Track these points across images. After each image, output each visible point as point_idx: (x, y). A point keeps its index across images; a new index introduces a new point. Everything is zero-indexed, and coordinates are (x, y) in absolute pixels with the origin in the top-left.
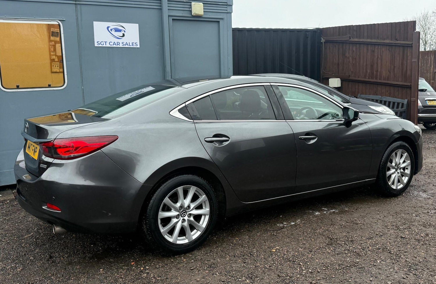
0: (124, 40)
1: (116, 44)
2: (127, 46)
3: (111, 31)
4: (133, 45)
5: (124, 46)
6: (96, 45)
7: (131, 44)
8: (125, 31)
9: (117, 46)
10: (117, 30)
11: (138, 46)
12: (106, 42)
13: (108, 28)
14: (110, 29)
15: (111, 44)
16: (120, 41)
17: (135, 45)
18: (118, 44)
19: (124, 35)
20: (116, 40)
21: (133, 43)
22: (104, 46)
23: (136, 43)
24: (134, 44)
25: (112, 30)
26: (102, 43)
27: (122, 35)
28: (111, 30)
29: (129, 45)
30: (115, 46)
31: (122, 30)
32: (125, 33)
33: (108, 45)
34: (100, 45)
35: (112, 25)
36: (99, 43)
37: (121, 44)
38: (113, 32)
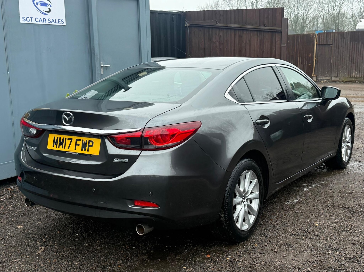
0: (50, 16)
1: (43, 21)
2: (53, 23)
3: (37, 5)
4: (59, 22)
5: (51, 24)
6: (22, 21)
7: (57, 21)
8: (51, 6)
9: (43, 23)
10: (43, 4)
11: (65, 24)
12: (32, 18)
14: (35, 2)
15: (37, 20)
16: (47, 17)
17: (61, 22)
19: (49, 9)
20: (43, 16)
21: (59, 20)
22: (30, 22)
23: (62, 21)
24: (61, 21)
25: (38, 4)
26: (28, 19)
27: (48, 10)
28: (37, 3)
29: (55, 22)
30: (41, 23)
31: (47, 4)
33: (34, 22)
34: (26, 22)
36: (25, 19)
37: (47, 21)
38: (39, 6)
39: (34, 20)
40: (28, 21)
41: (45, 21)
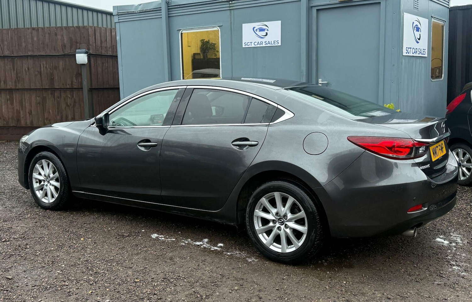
0: (267, 39)
1: (260, 44)
2: (269, 45)
3: (256, 31)
4: (275, 43)
5: (267, 45)
6: (244, 46)
7: (273, 43)
8: (268, 30)
9: (260, 46)
10: (261, 30)
11: (280, 44)
12: (251, 43)
13: (254, 28)
15: (256, 44)
16: (264, 40)
17: (276, 43)
18: (262, 43)
19: (267, 33)
20: (260, 40)
21: (275, 42)
22: (250, 46)
23: (278, 42)
24: (276, 42)
25: (257, 31)
26: (248, 44)
27: (265, 34)
29: (271, 44)
30: (258, 46)
31: (265, 29)
32: (268, 32)
33: (253, 46)
34: (247, 46)
35: (257, 25)
36: (246, 44)
37: (264, 44)
38: (258, 32)
39: (253, 44)
40: (248, 45)
41: (262, 44)
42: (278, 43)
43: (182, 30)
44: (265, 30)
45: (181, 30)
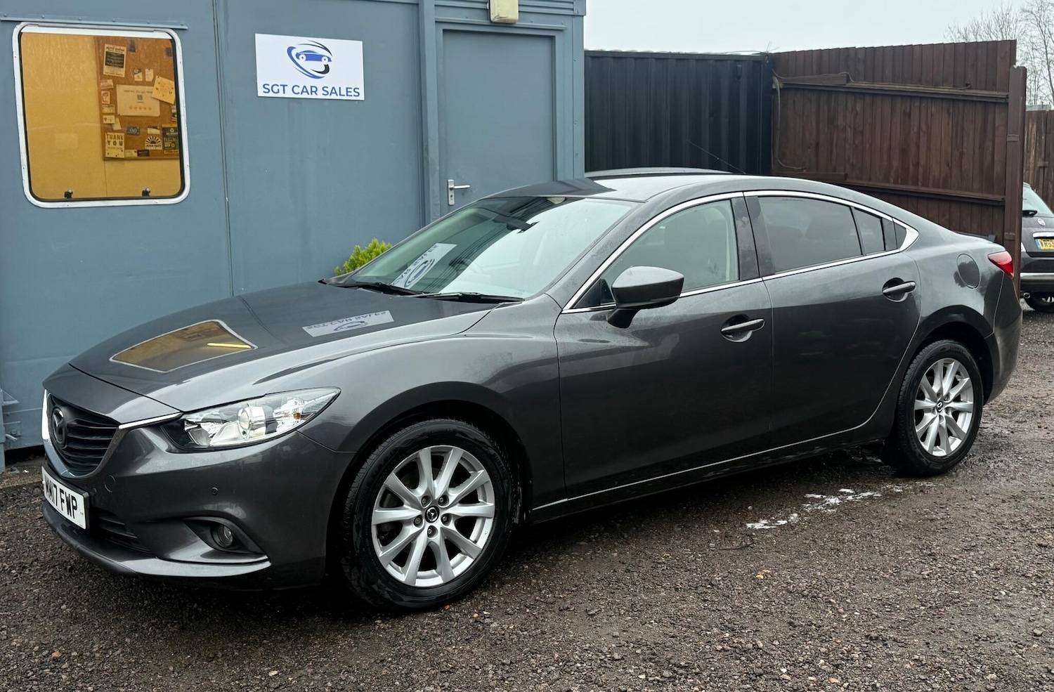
0: (327, 81)
1: (309, 92)
2: (334, 96)
3: (298, 58)
4: (349, 94)
5: (328, 97)
6: (261, 93)
7: (343, 92)
8: (330, 60)
9: (311, 96)
10: (312, 57)
11: (362, 97)
12: (284, 86)
13: (290, 50)
14: (294, 53)
15: (296, 90)
16: (319, 83)
17: (353, 93)
18: (314, 90)
19: (327, 68)
20: (310, 82)
21: (349, 90)
22: (281, 95)
23: (356, 90)
24: (352, 90)
25: (300, 57)
26: (275, 89)
27: (323, 69)
28: (298, 55)
29: (338, 93)
30: (305, 95)
31: (322, 56)
32: (329, 64)
33: (289, 94)
34: (271, 94)
35: (301, 43)
36: (270, 87)
37: (321, 92)
38: (302, 61)
39: (288, 89)
40: (276, 91)
41: (315, 92)
42: (357, 94)
43: (23, 24)
44: (323, 59)
45: (19, 22)
